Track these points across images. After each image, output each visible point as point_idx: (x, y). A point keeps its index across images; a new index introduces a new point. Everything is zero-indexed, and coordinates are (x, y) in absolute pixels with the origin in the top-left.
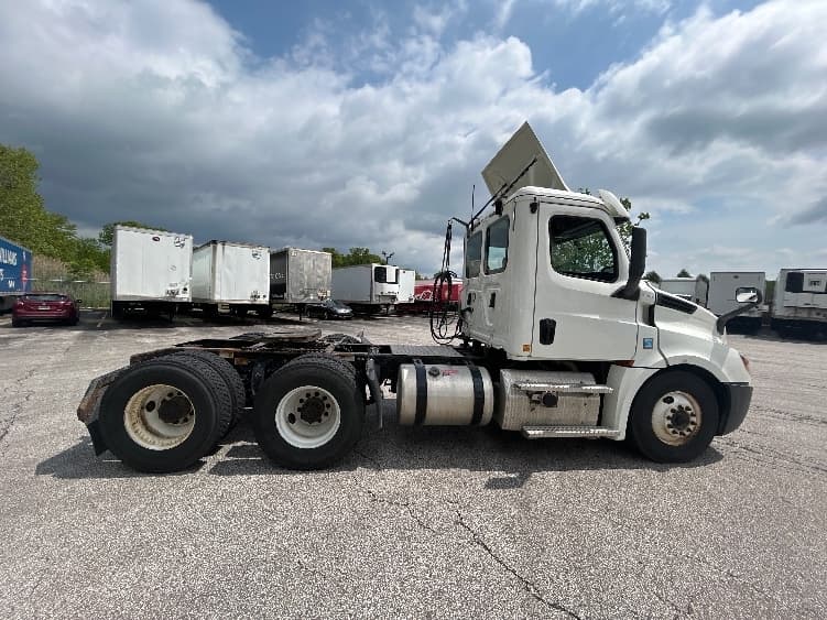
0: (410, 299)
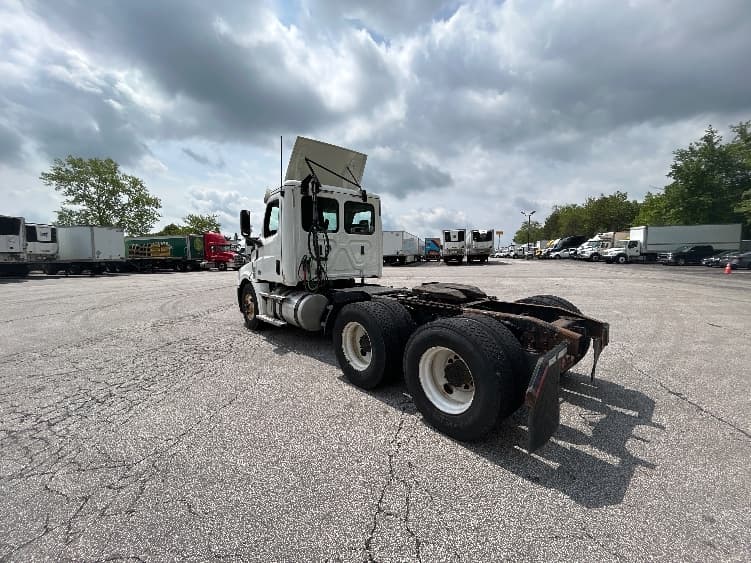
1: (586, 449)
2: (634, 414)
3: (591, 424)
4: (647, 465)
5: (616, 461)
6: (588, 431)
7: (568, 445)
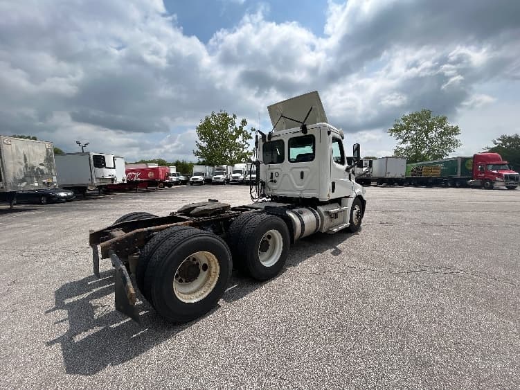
0: (124, 180)
1: (85, 295)
2: (78, 338)
3: (97, 307)
4: (50, 311)
5: (66, 302)
6: (93, 302)
7: (94, 290)
